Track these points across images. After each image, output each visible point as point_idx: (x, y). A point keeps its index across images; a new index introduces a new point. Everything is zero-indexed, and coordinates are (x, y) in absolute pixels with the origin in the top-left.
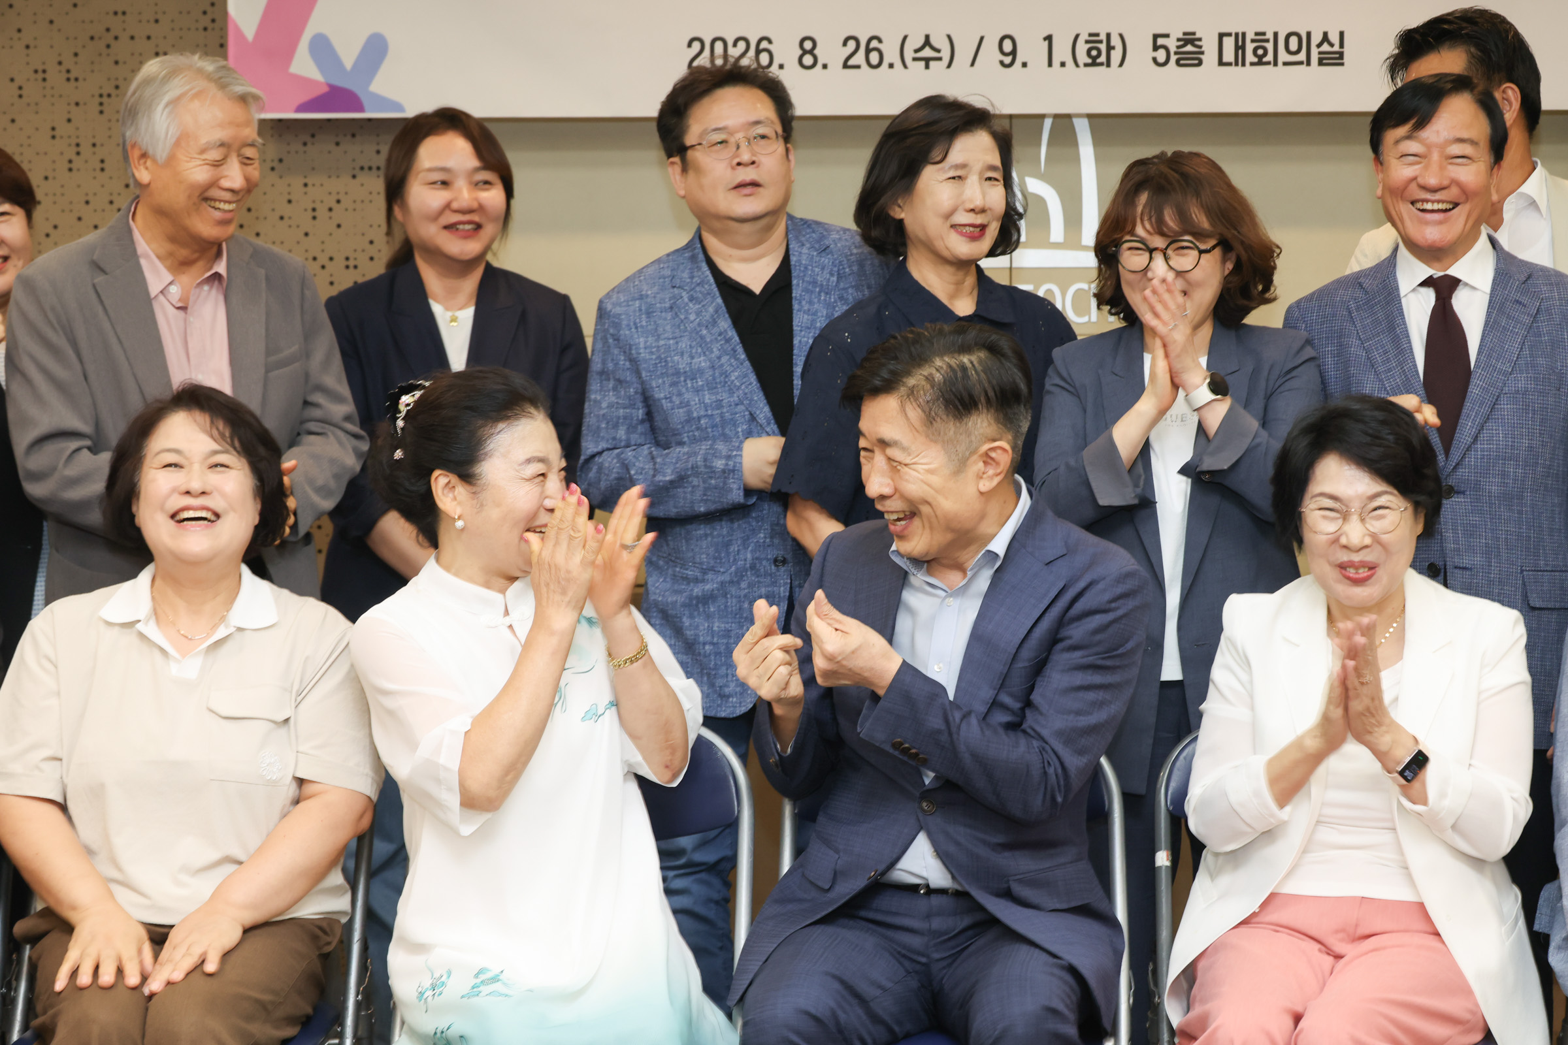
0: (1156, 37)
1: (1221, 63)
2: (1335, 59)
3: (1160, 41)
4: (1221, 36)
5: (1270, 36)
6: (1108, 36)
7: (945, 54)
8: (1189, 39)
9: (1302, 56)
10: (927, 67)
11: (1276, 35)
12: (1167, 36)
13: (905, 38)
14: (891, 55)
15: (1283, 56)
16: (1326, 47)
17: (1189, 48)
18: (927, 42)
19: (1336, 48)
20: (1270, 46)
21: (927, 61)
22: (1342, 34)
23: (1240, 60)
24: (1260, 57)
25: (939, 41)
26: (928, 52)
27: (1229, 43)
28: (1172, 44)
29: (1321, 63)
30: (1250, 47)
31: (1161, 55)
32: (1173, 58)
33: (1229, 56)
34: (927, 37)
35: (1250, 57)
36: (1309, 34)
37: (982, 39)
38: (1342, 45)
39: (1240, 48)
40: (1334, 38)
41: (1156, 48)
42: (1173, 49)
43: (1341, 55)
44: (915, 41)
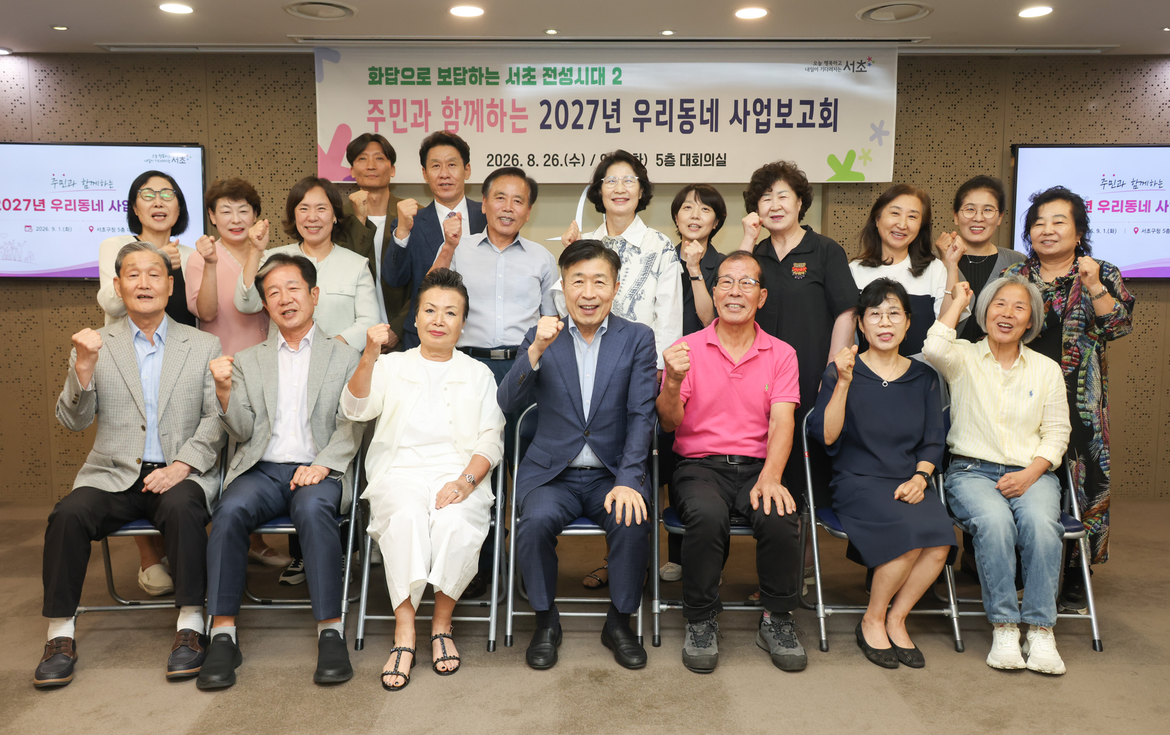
0: (658, 155)
1: (681, 165)
2: (722, 163)
3: (659, 157)
4: (681, 155)
5: (699, 155)
6: (641, 154)
7: (581, 161)
8: (670, 156)
9: (711, 163)
10: (575, 166)
11: (701, 154)
12: (662, 155)
13: (567, 155)
14: (562, 161)
15: (704, 162)
16: (719, 159)
17: (670, 159)
18: (575, 157)
19: (723, 160)
20: (699, 159)
21: (575, 163)
22: (725, 154)
23: (688, 164)
24: (696, 163)
25: (579, 156)
26: (575, 160)
27: (684, 157)
28: (664, 158)
29: (717, 165)
30: (692, 159)
31: (660, 162)
32: (664, 163)
33: (684, 162)
34: (575, 154)
35: (692, 163)
36: (713, 154)
37: (595, 155)
38: (725, 159)
39: (688, 159)
40: (722, 156)
41: (658, 159)
42: (664, 160)
43: (725, 162)
44: (570, 156)
